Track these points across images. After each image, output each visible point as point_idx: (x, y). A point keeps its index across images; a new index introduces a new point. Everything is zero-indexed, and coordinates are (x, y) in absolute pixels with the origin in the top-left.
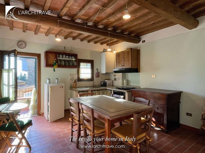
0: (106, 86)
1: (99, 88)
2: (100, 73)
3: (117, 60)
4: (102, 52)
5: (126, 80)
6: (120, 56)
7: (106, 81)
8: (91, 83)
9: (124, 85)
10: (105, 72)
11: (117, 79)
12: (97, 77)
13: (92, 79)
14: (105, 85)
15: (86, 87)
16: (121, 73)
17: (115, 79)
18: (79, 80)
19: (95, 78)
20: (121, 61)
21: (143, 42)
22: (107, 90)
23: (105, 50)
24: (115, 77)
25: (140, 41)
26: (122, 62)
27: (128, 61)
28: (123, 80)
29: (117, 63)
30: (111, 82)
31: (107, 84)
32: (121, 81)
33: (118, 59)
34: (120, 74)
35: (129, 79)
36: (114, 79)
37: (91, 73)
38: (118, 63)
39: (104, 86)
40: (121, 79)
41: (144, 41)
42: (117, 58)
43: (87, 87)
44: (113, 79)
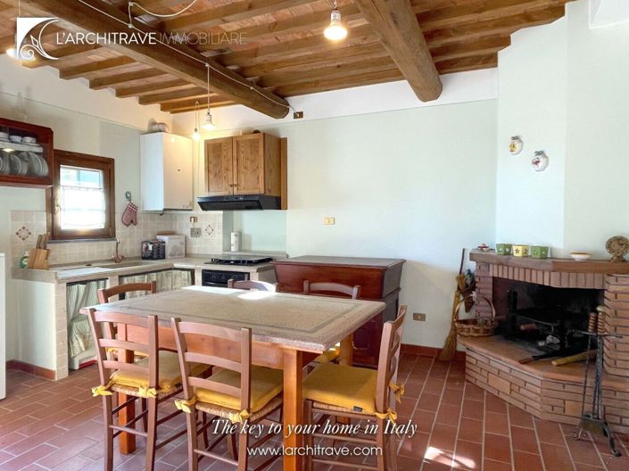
0: (164, 257)
1: (137, 264)
2: (139, 211)
3: (211, 166)
4: (146, 133)
5: (236, 235)
6: (224, 153)
7: (165, 238)
8: (105, 248)
9: (230, 250)
10: (160, 207)
11: (203, 230)
12: (128, 225)
13: (107, 234)
14: (159, 252)
15: (84, 263)
16: (221, 212)
17: (196, 232)
18: (56, 235)
19: (120, 229)
20: (227, 169)
21: (295, 117)
22: (174, 272)
23: (156, 127)
24: (197, 225)
25: (287, 111)
26: (230, 173)
27: (255, 170)
28: (227, 235)
29: (211, 176)
30: (182, 243)
31: (168, 251)
32: (218, 236)
33: (214, 162)
34: (218, 215)
35: (246, 231)
36: (192, 230)
37: (107, 208)
38: (215, 175)
39: (158, 258)
40: (221, 230)
41: (301, 114)
42: (211, 159)
43: (89, 264)
44: (187, 232)
